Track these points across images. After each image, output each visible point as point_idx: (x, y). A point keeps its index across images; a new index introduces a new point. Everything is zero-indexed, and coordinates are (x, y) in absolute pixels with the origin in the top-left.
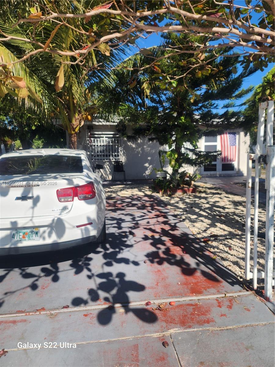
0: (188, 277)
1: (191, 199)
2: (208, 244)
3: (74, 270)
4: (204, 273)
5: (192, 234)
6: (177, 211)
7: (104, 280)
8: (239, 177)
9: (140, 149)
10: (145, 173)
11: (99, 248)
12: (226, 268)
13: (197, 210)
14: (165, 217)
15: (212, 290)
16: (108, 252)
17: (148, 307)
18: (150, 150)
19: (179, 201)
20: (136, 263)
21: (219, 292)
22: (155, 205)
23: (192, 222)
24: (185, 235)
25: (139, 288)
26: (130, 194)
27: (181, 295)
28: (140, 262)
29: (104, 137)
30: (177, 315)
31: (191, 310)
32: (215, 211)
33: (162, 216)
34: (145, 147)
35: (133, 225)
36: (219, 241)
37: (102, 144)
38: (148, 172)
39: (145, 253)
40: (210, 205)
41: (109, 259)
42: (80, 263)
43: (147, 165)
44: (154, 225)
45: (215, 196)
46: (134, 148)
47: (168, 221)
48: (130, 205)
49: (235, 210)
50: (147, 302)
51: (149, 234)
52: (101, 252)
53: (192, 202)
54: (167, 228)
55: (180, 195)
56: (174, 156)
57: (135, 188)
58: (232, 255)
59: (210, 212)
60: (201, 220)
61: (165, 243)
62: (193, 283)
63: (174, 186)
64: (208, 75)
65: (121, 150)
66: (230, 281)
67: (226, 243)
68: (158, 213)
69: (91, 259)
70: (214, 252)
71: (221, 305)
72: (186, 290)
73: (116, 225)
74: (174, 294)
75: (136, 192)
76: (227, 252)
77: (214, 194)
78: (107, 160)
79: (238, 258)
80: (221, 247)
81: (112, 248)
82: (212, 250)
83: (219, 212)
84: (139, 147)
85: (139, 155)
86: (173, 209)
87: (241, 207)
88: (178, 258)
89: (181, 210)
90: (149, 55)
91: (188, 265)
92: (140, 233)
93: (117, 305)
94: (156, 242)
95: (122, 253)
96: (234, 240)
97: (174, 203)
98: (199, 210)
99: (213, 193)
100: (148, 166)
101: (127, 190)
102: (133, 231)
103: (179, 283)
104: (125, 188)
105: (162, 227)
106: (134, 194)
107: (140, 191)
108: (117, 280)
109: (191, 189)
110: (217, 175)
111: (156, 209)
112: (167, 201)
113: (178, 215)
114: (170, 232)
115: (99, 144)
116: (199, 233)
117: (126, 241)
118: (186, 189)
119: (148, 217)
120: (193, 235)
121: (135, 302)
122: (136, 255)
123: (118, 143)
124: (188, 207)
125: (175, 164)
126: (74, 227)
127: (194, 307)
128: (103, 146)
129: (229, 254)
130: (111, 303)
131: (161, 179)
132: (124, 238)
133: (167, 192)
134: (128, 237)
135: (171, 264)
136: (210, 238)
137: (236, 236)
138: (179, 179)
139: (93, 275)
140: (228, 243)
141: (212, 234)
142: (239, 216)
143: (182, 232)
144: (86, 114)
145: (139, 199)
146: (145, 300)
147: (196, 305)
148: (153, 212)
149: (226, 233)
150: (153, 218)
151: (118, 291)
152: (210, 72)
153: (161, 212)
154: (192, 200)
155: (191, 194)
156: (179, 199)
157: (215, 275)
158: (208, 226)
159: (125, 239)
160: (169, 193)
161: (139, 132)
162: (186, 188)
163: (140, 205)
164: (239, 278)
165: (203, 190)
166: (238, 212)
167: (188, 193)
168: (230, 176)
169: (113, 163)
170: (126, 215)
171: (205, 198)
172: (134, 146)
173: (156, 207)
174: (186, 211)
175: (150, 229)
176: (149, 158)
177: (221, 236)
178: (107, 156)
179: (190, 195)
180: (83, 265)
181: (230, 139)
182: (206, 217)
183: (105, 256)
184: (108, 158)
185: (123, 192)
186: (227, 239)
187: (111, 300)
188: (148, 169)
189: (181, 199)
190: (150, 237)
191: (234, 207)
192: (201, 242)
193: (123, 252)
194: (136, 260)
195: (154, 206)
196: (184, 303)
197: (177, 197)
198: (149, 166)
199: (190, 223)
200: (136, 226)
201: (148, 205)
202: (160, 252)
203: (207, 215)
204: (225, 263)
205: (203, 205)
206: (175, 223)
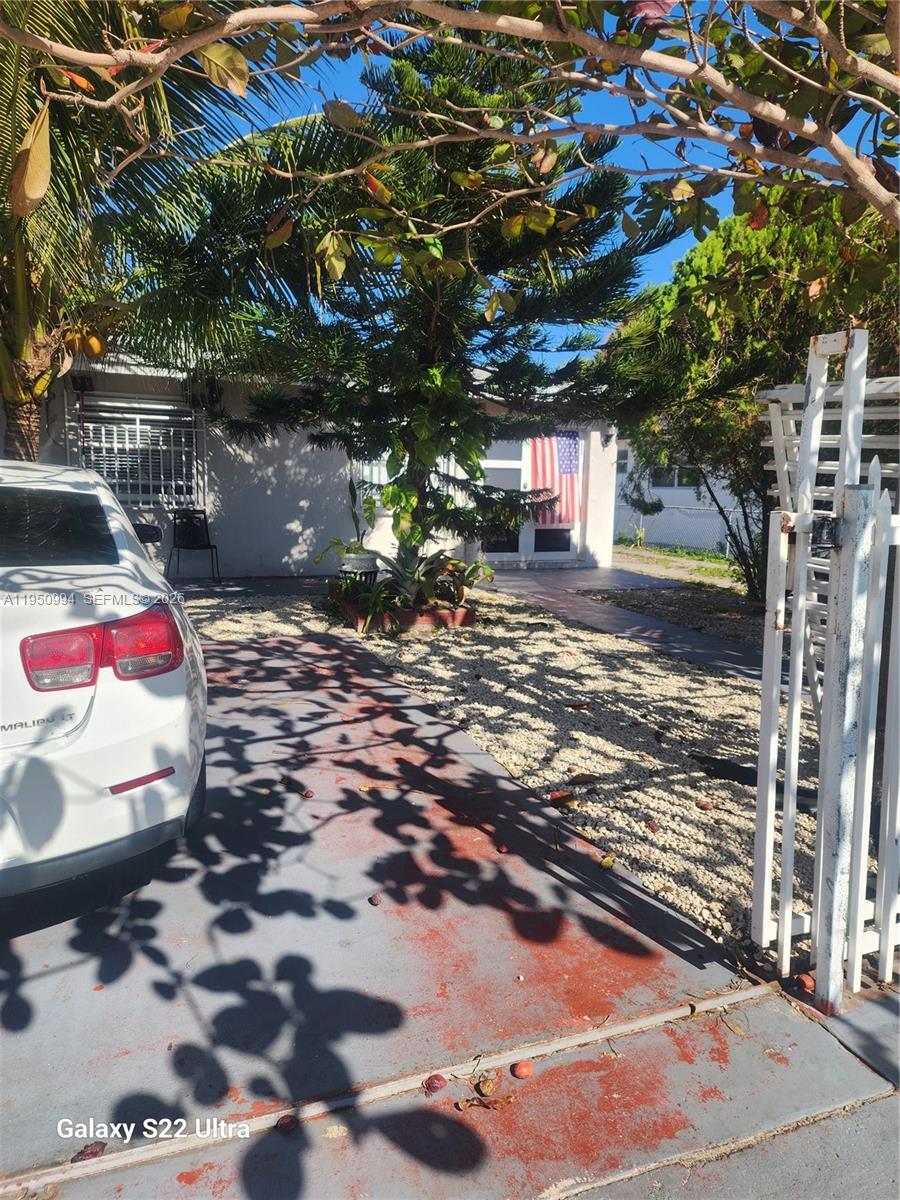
0: (541, 949)
1: (464, 645)
2: (570, 811)
3: (92, 966)
4: (591, 926)
5: (507, 775)
6: (433, 691)
7: (230, 999)
8: (587, 572)
9: (270, 470)
10: (290, 556)
11: (179, 857)
12: (655, 896)
13: (498, 687)
14: (398, 715)
15: (643, 994)
16: (220, 869)
17: (437, 1100)
18: (307, 476)
19: (430, 655)
20: (341, 910)
21: (666, 998)
22: (352, 671)
23: (495, 732)
24: (483, 781)
25: (381, 1016)
26: (251, 630)
27: (544, 1029)
28: (356, 905)
29: (138, 422)
30: (553, 1117)
31: (598, 1090)
32: (556, 688)
33: (386, 711)
34: (289, 463)
35: (291, 751)
36: (607, 798)
37: (128, 446)
38: (300, 553)
39: (365, 862)
40: (533, 665)
41: (233, 899)
42: (113, 930)
43: (295, 526)
44: (365, 747)
45: (535, 635)
46: (250, 465)
47: (413, 730)
48: (261, 674)
49: (616, 684)
50: (426, 1076)
51: (361, 784)
52: (191, 872)
53: (472, 657)
54: (416, 756)
55: (425, 634)
56: (408, 502)
57: (264, 610)
58: (664, 849)
59: (540, 693)
60: (520, 721)
61: (426, 815)
62: (568, 972)
63: (404, 602)
64: (543, 231)
65: (200, 468)
66: (685, 948)
67: (630, 803)
68: (368, 701)
69: (153, 908)
70: (600, 839)
71: (689, 1050)
72: (553, 1004)
73: (224, 756)
74: (514, 1029)
75: (269, 624)
76: (644, 839)
77: (532, 628)
78: (147, 507)
79: (688, 859)
80: (619, 820)
81: (233, 850)
82: (590, 832)
83: (568, 689)
84: (269, 464)
85: (269, 492)
86: (418, 684)
87: (625, 671)
88: (488, 874)
89: (444, 688)
90: (358, 131)
91: (529, 898)
92: (324, 782)
93: (312, 1111)
94: (393, 817)
95: (277, 869)
96: (651, 790)
97: (414, 663)
98: (503, 687)
99: (528, 624)
100: (300, 529)
101: (236, 617)
102: (298, 776)
103: (522, 978)
104: (227, 608)
105: (397, 756)
106: (265, 631)
107: (285, 619)
108: (283, 990)
109: (461, 612)
110: (522, 565)
111: (359, 686)
112: (388, 655)
113: (440, 705)
114: (430, 770)
115: (116, 446)
116: (531, 773)
117: (279, 820)
118: (446, 612)
119: (339, 720)
120: (511, 779)
121: (383, 1082)
122: (333, 873)
123: (189, 443)
124: (463, 677)
125: (413, 529)
126: (100, 793)
127: (602, 1073)
128: (133, 452)
129: (653, 844)
130: (284, 1100)
131: (358, 578)
132: (269, 808)
133: (383, 624)
134: (284, 800)
135: (471, 899)
136: (570, 788)
137: (651, 776)
138: (423, 578)
139: (178, 977)
140: (637, 806)
141: (574, 774)
142: (636, 706)
143: (472, 770)
144: (80, 331)
145: (285, 649)
146: (417, 1070)
147: (606, 1063)
148: (350, 697)
149: (615, 767)
150: (356, 721)
151: (299, 1041)
152: (551, 221)
153: (380, 698)
154: (468, 649)
155: (460, 629)
156: (426, 649)
157: (630, 930)
158: (552, 744)
159: (275, 812)
160: (388, 627)
161: (273, 412)
162: (444, 608)
163: (295, 673)
164: (709, 933)
165: (493, 615)
166: (627, 691)
167: (450, 625)
168: (558, 569)
169: (171, 516)
170: (255, 712)
171: (511, 643)
172: (248, 458)
173: (357, 680)
174: (463, 690)
175: (358, 766)
176: (304, 504)
177: (605, 778)
178: (146, 489)
179: (457, 634)
180: (126, 937)
181: (559, 450)
182: (534, 711)
183: (213, 889)
184: (151, 496)
185: (221, 625)
186: (627, 788)
187: (279, 1085)
188: (300, 540)
189: (436, 649)
190: (366, 797)
191: (606, 673)
192: (546, 804)
193: (278, 866)
194: (339, 895)
195: (350, 675)
196: (561, 1060)
197: (419, 641)
198: (304, 529)
199: (489, 735)
200: (304, 756)
201: (325, 672)
202: (421, 852)
203: (533, 701)
204: (652, 882)
205: (511, 667)
206: (440, 738)
